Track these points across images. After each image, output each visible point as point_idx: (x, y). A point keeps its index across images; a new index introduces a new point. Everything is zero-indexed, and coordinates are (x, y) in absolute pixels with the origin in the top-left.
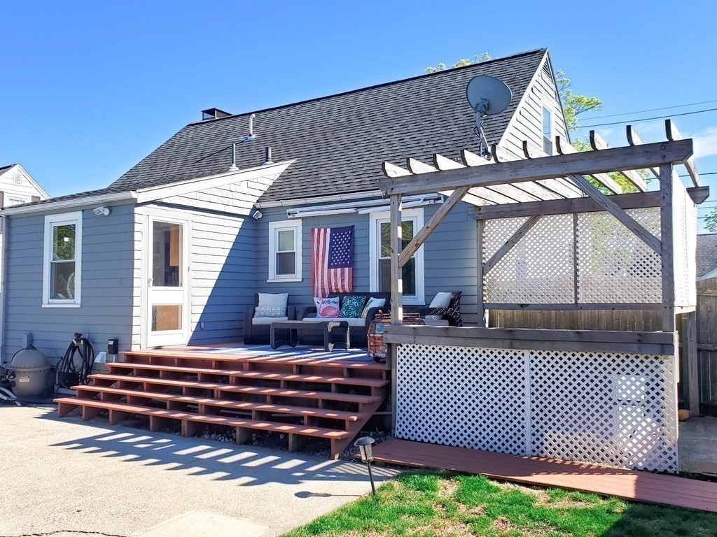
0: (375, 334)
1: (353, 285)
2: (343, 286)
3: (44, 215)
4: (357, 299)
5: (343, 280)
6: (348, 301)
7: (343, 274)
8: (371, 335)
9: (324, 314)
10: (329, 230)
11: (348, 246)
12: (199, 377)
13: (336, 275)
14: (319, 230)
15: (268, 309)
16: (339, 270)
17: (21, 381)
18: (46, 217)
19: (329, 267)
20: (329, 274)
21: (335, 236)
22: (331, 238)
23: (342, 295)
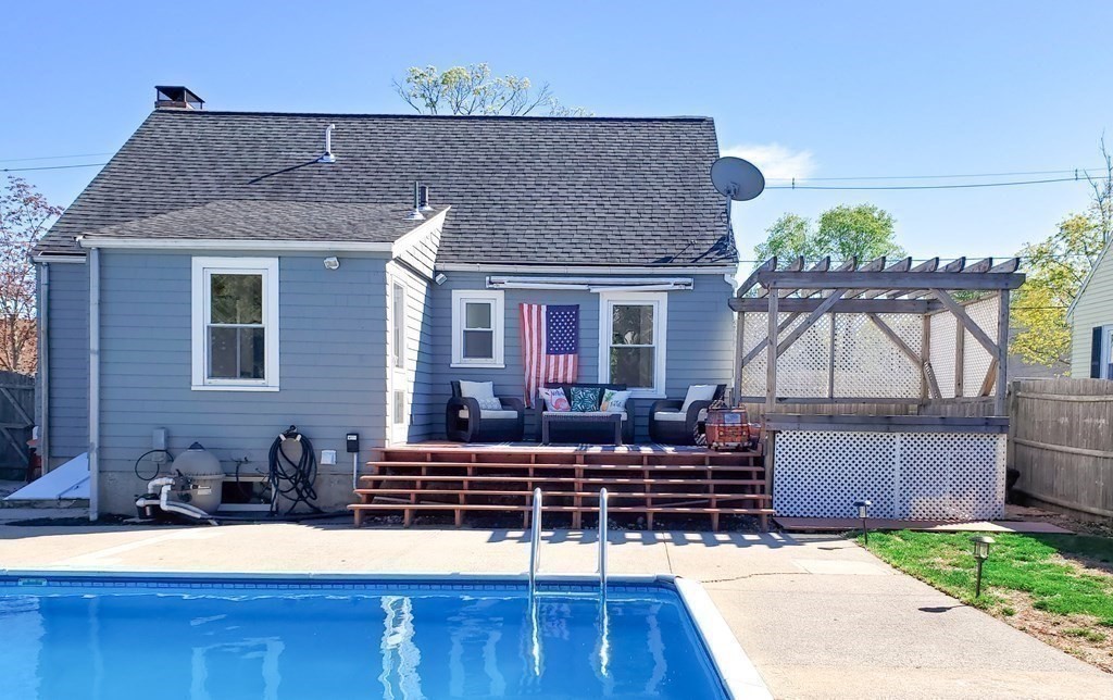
0: (724, 423)
1: (578, 374)
2: (565, 375)
3: (191, 256)
4: (591, 391)
5: (566, 368)
6: (579, 393)
7: (566, 361)
9: (557, 407)
10: (544, 308)
11: (573, 329)
13: (557, 363)
14: (530, 307)
15: (484, 400)
16: (562, 357)
17: (200, 492)
18: (193, 258)
19: (548, 352)
20: (548, 361)
21: (554, 314)
22: (548, 317)
23: (565, 386)
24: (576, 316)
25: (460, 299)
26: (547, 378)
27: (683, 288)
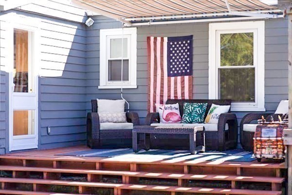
0: (261, 137)
1: (191, 92)
2: (183, 94)
4: (199, 106)
5: (183, 88)
6: (189, 108)
7: (183, 82)
8: (258, 138)
9: (167, 120)
10: (166, 39)
11: (188, 55)
12: (45, 175)
13: (176, 83)
14: (155, 39)
15: (110, 115)
16: (179, 78)
19: (169, 75)
20: (169, 81)
21: (173, 44)
22: (169, 46)
23: (181, 102)
24: (191, 44)
25: (106, 36)
26: (169, 96)
27: (275, 16)
